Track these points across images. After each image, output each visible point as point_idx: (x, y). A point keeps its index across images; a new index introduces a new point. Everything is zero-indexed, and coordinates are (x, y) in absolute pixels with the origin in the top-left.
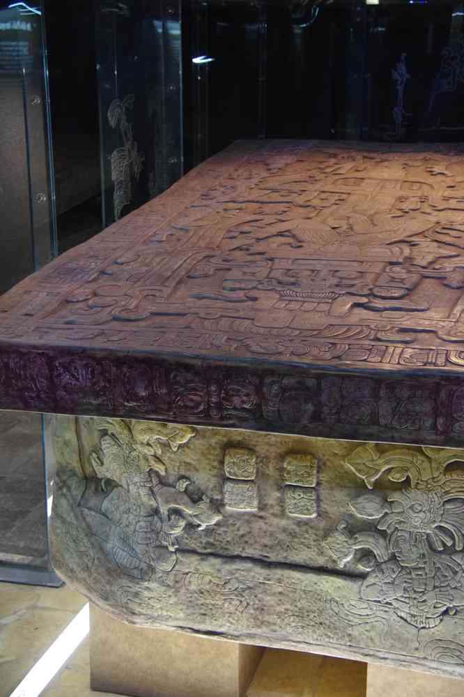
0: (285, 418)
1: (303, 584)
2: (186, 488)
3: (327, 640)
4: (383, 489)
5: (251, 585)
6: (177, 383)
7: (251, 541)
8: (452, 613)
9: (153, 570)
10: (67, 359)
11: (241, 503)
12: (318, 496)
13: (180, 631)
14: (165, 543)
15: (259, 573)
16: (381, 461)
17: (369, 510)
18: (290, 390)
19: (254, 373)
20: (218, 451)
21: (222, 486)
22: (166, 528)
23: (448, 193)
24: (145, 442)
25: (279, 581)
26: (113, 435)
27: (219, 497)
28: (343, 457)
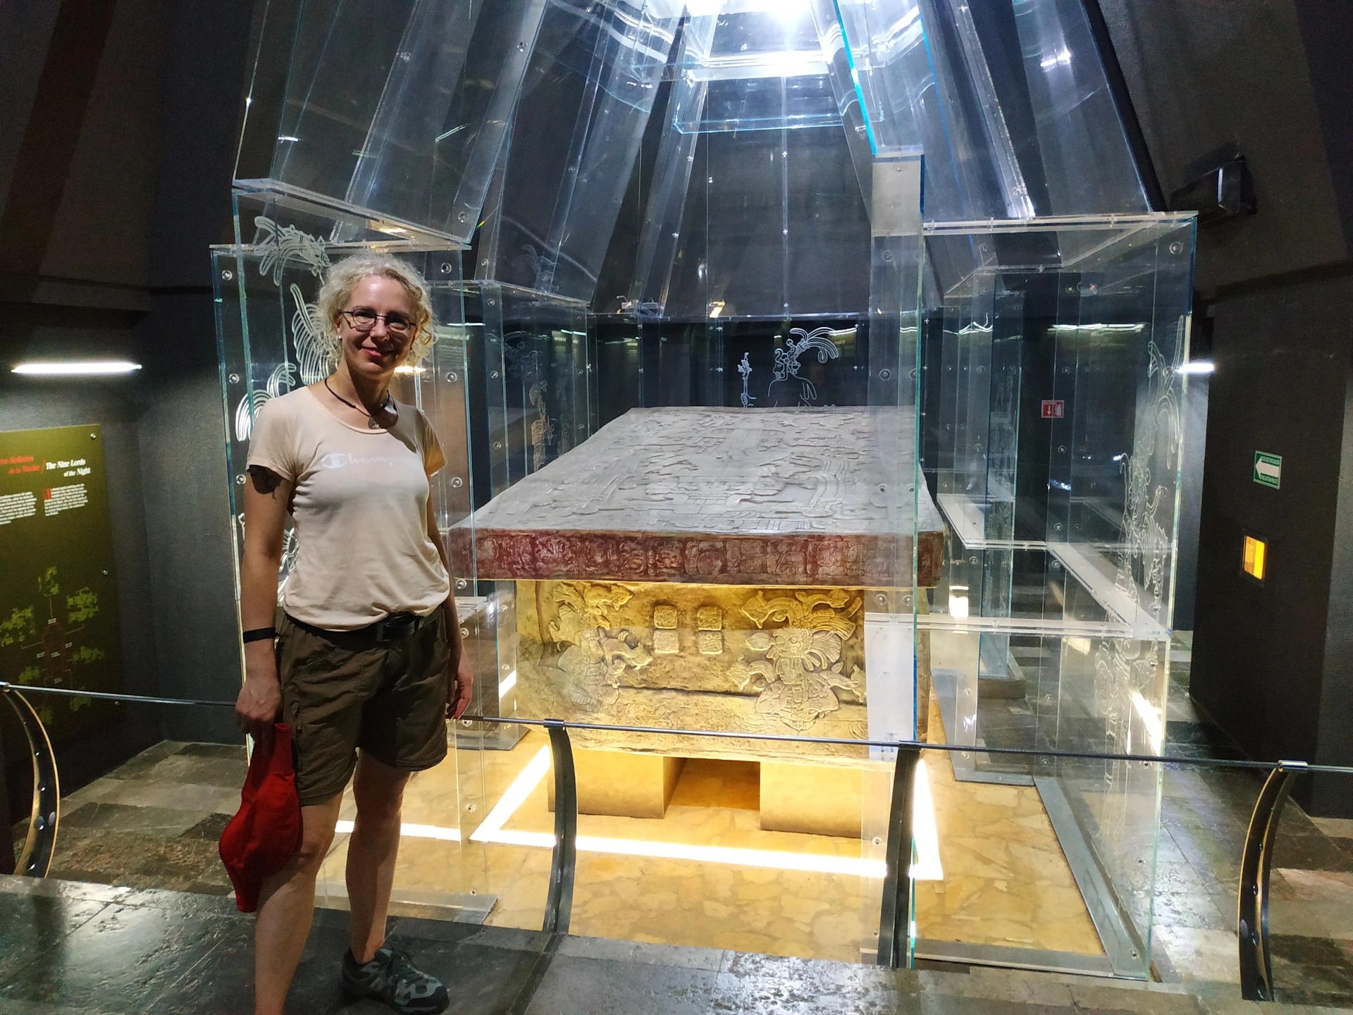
0: (701, 572)
1: (714, 706)
2: (626, 638)
3: (733, 747)
4: (769, 626)
5: (675, 710)
6: (624, 551)
7: (674, 676)
8: (821, 716)
9: (600, 702)
10: (545, 539)
11: (666, 645)
12: (723, 637)
13: (621, 751)
14: (610, 682)
15: (681, 698)
16: (767, 607)
17: (760, 642)
18: (705, 551)
19: (680, 540)
20: (649, 608)
21: (652, 635)
22: (610, 671)
23: (797, 436)
24: (595, 605)
25: (696, 705)
26: (569, 603)
27: (650, 644)
28: (740, 606)
